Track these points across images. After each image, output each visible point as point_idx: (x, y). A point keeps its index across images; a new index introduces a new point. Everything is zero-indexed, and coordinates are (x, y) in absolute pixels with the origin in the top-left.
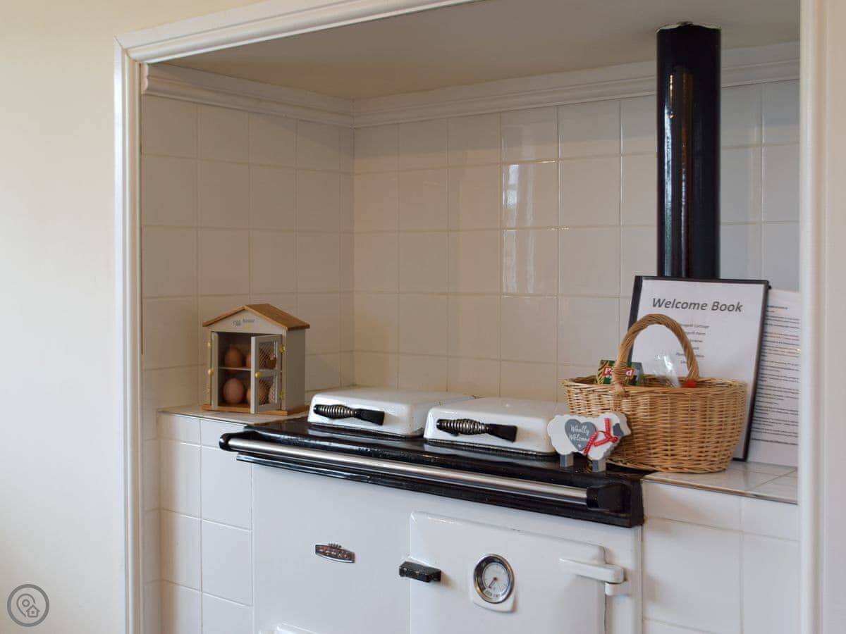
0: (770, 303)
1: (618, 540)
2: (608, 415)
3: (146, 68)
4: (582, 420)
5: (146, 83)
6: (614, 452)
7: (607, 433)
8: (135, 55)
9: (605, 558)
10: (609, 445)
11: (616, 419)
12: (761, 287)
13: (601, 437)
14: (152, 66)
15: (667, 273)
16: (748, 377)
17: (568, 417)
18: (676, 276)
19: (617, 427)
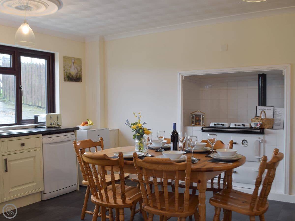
0: (274, 109)
1: (261, 136)
2: (259, 122)
3: (184, 77)
4: (256, 123)
5: (184, 79)
6: (260, 127)
7: (259, 124)
8: (182, 74)
9: (260, 138)
10: (260, 125)
11: (261, 122)
12: (273, 107)
13: (259, 125)
14: (184, 76)
15: (260, 105)
16: (272, 118)
17: (254, 123)
18: (261, 106)
19: (261, 123)
